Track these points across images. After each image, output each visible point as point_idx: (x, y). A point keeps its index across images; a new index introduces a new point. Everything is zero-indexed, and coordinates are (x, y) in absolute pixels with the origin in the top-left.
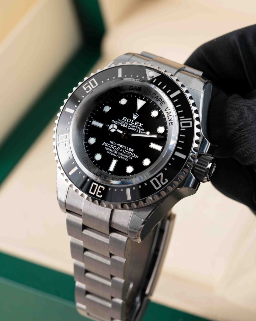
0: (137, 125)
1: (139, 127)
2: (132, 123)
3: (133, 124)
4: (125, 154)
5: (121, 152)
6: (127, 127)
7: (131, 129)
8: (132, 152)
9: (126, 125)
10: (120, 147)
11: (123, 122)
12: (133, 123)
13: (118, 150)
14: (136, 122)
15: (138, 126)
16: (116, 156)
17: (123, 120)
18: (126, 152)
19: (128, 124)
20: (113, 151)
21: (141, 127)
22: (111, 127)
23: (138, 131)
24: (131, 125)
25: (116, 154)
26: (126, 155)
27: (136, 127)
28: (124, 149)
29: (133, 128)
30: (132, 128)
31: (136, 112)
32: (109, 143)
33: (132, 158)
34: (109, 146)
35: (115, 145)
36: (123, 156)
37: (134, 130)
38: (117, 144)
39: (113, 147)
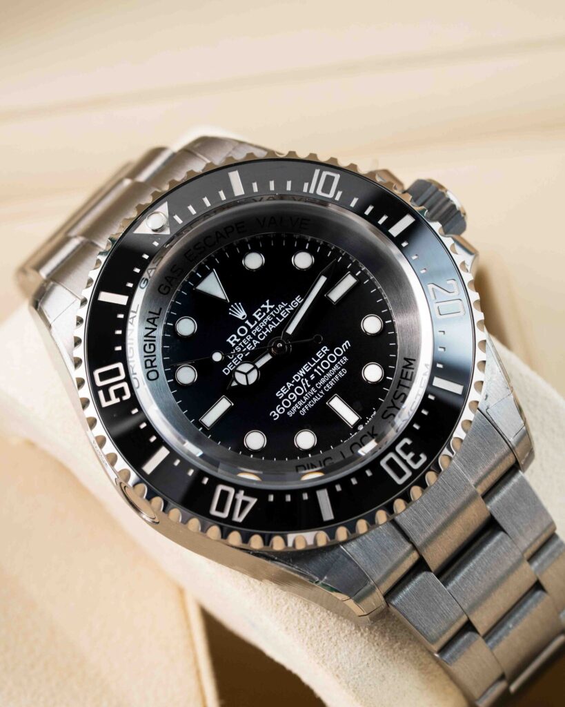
0: (264, 314)
1: (272, 313)
2: (252, 326)
3: (256, 322)
4: (327, 371)
5: (318, 378)
6: (257, 342)
7: (268, 333)
8: (328, 353)
9: (251, 342)
10: (301, 377)
11: (240, 346)
12: (252, 323)
13: (309, 386)
14: (254, 315)
15: (267, 315)
16: (321, 394)
17: (233, 345)
18: (322, 368)
19: (252, 335)
20: (306, 399)
21: (272, 307)
22: (240, 378)
23: (281, 317)
24: (257, 329)
25: (315, 394)
26: (330, 368)
27: (268, 318)
28: (313, 368)
29: (267, 326)
30: (265, 330)
31: (229, 305)
32: (279, 401)
33: (345, 359)
34: (286, 403)
35: (292, 388)
37: (273, 326)
38: (293, 381)
39: (295, 395)
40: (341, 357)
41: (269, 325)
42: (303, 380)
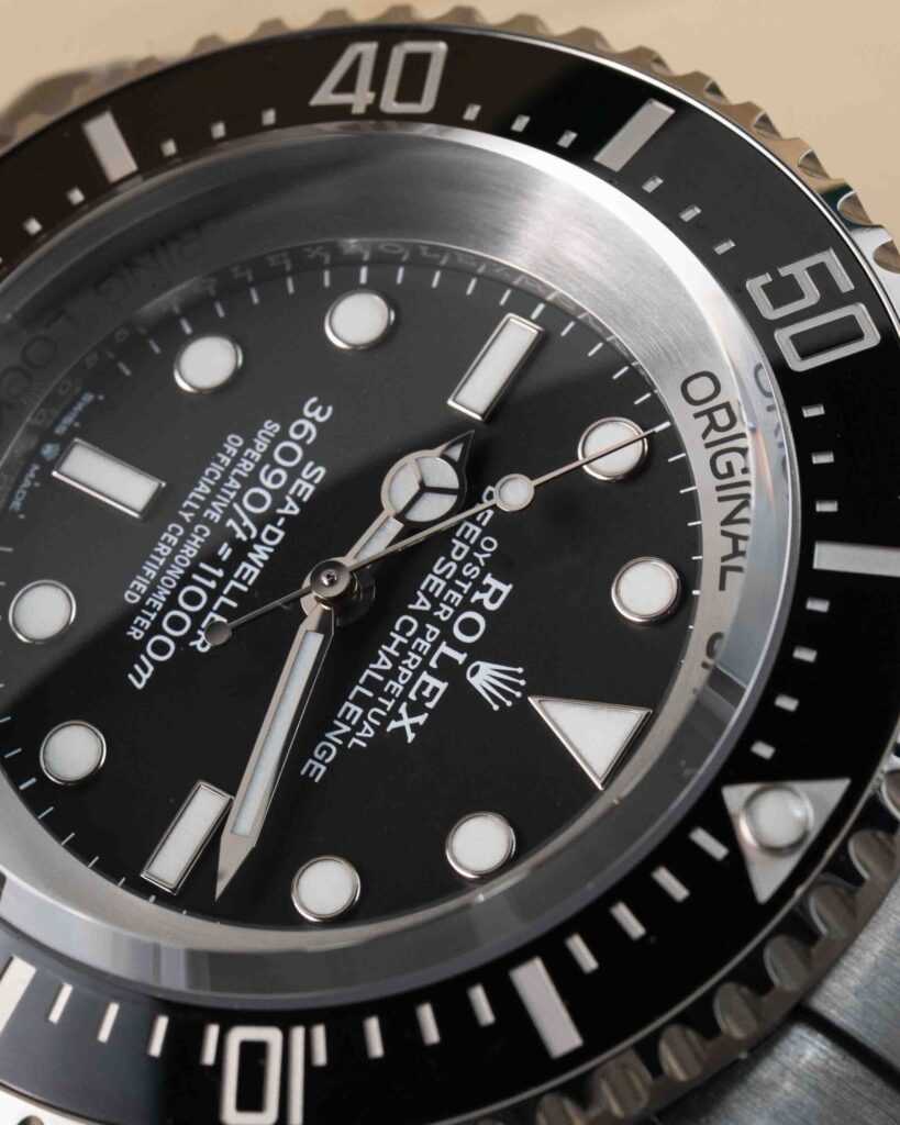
0: (412, 696)
1: (390, 705)
2: (444, 648)
3: (433, 664)
4: (185, 580)
5: (209, 555)
6: (417, 606)
7: (390, 642)
8: (193, 635)
9: (435, 602)
10: (258, 540)
11: (466, 580)
12: (444, 658)
13: (231, 522)
14: (443, 686)
15: (404, 696)
16: (189, 509)
17: (488, 579)
18: (201, 586)
19: (436, 622)
20: (234, 483)
21: (394, 725)
22: (440, 472)
23: (360, 700)
24: (425, 644)
25: (206, 505)
26: (175, 592)
27: (397, 687)
28: (228, 577)
29: (396, 661)
30: (400, 647)
31: (529, 692)
32: (312, 453)
33: (136, 634)
34: (288, 454)
35: (279, 502)
37: (378, 666)
38: (281, 522)
39: (268, 483)
40: (149, 634)
41: (389, 666)
42: (253, 536)
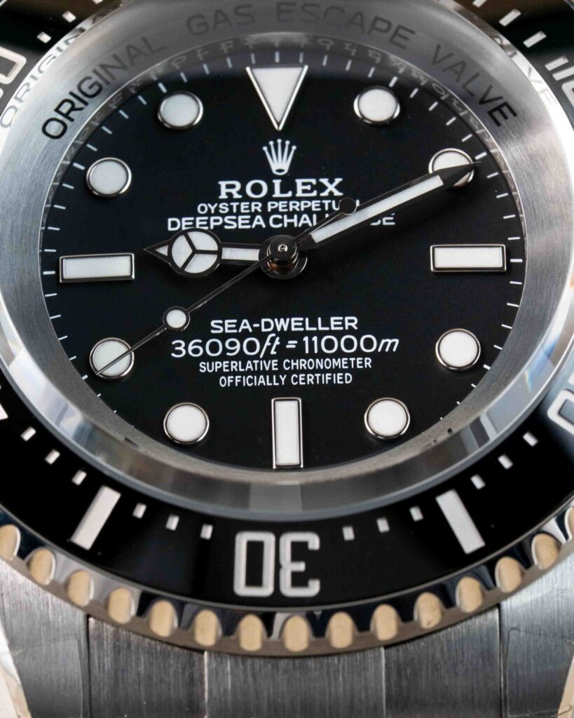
0: (314, 194)
1: (326, 202)
2: (277, 194)
4: (322, 355)
5: (298, 353)
6: (262, 223)
7: (291, 225)
8: (351, 331)
9: (253, 215)
10: (275, 330)
11: (231, 208)
12: (283, 191)
13: (273, 352)
14: (299, 182)
15: (318, 198)
16: (279, 380)
17: (223, 196)
18: (320, 344)
19: (264, 207)
20: (249, 366)
21: (337, 193)
22: (180, 251)
24: (281, 206)
25: (271, 373)
26: (331, 356)
27: (314, 205)
28: (306, 333)
29: (300, 214)
30: (290, 217)
31: (275, 135)
32: (207, 335)
33: (368, 362)
34: (214, 348)
35: (245, 334)
36: (314, 371)
37: (308, 221)
38: (256, 325)
39: (238, 347)
40: (364, 355)
41: (305, 216)
42: (274, 335)
